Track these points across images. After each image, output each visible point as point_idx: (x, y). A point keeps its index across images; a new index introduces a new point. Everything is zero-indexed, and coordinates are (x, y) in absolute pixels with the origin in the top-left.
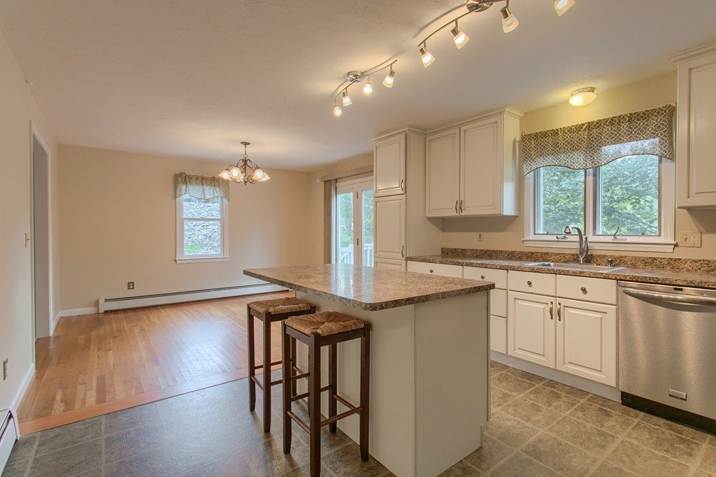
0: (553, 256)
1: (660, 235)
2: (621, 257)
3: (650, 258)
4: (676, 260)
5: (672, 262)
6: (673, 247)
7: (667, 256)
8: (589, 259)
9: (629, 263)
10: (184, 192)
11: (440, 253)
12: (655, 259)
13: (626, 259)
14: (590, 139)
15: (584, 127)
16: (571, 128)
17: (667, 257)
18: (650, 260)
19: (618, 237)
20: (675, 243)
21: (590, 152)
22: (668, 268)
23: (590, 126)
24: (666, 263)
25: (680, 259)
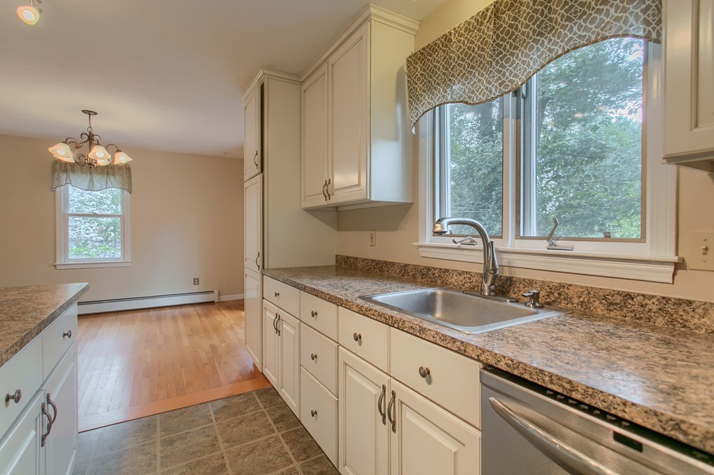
0: (455, 277)
1: (642, 239)
2: (562, 286)
3: (618, 293)
4: (679, 302)
5: (670, 308)
6: (671, 269)
7: (659, 292)
8: (503, 287)
9: (576, 300)
10: (64, 182)
11: (333, 263)
12: (629, 296)
13: (571, 292)
14: (498, 36)
15: (489, 14)
16: (469, 23)
17: (659, 294)
18: (618, 299)
19: (558, 243)
20: (675, 259)
21: (497, 63)
22: (660, 321)
23: (498, 10)
24: (655, 308)
25: (690, 303)
